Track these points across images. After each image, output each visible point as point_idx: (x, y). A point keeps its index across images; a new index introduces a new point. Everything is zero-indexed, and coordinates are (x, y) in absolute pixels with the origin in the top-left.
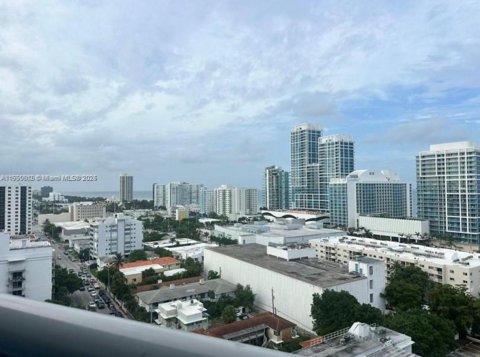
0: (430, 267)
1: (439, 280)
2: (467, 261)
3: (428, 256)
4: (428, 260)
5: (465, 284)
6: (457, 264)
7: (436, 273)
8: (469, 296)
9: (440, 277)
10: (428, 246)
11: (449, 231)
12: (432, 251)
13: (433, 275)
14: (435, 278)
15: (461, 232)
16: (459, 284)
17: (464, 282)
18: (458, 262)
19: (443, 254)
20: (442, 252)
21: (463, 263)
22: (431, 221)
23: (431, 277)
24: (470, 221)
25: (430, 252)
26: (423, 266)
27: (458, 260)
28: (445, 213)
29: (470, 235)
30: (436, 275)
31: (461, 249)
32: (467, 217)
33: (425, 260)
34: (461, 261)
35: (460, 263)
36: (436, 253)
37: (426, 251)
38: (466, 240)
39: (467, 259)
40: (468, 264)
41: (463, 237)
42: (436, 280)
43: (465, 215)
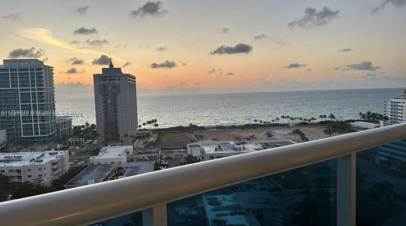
0: (10, 171)
1: (19, 180)
2: (40, 159)
3: (8, 161)
4: (8, 165)
5: (40, 177)
6: (33, 163)
7: (16, 174)
8: (44, 185)
9: (20, 177)
10: (7, 152)
11: (25, 136)
12: (11, 156)
13: (13, 177)
14: (15, 179)
15: (34, 136)
16: (36, 178)
17: (39, 176)
18: (34, 161)
19: (21, 157)
20: (20, 155)
21: (37, 161)
22: (7, 130)
23: (11, 179)
24: (41, 125)
25: (9, 157)
26: (4, 171)
27: (34, 159)
28: (20, 121)
29: (41, 137)
30: (16, 176)
31: (35, 150)
32: (39, 123)
33: (5, 165)
34: (36, 159)
35: (35, 161)
36: (15, 157)
37: (5, 157)
38: (38, 142)
39: (40, 157)
40: (42, 161)
41: (36, 140)
42: (16, 180)
43: (37, 121)
